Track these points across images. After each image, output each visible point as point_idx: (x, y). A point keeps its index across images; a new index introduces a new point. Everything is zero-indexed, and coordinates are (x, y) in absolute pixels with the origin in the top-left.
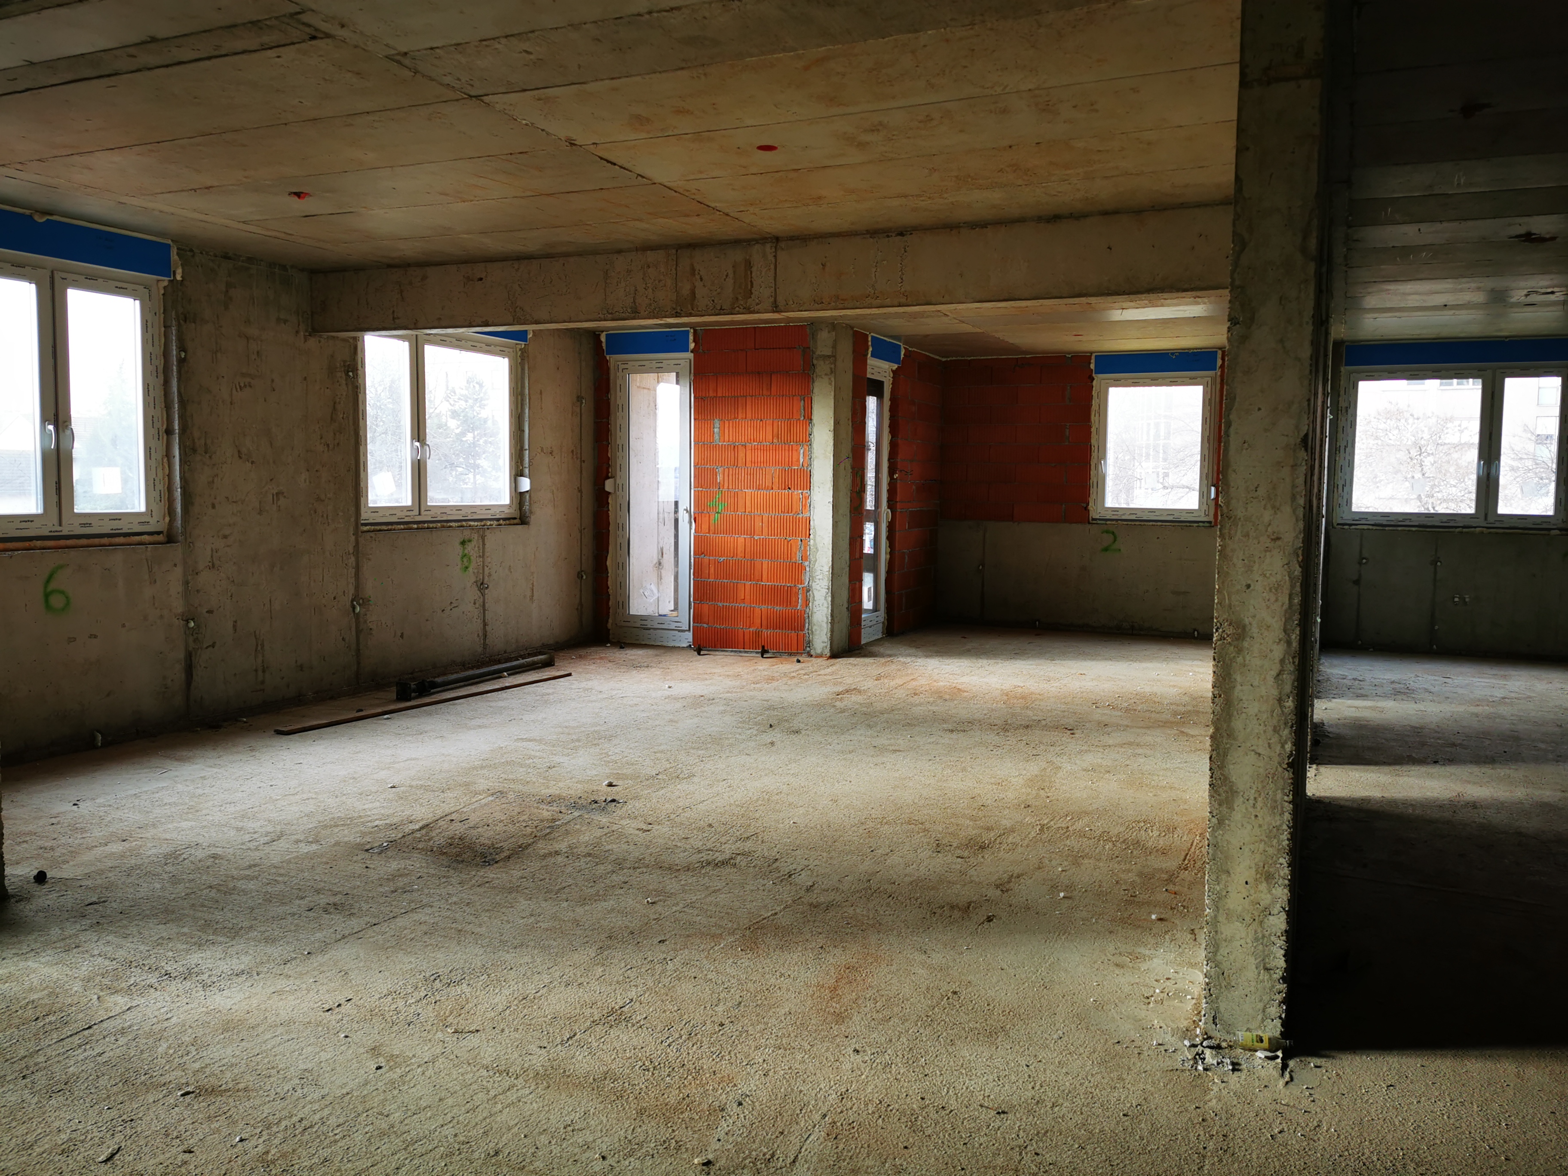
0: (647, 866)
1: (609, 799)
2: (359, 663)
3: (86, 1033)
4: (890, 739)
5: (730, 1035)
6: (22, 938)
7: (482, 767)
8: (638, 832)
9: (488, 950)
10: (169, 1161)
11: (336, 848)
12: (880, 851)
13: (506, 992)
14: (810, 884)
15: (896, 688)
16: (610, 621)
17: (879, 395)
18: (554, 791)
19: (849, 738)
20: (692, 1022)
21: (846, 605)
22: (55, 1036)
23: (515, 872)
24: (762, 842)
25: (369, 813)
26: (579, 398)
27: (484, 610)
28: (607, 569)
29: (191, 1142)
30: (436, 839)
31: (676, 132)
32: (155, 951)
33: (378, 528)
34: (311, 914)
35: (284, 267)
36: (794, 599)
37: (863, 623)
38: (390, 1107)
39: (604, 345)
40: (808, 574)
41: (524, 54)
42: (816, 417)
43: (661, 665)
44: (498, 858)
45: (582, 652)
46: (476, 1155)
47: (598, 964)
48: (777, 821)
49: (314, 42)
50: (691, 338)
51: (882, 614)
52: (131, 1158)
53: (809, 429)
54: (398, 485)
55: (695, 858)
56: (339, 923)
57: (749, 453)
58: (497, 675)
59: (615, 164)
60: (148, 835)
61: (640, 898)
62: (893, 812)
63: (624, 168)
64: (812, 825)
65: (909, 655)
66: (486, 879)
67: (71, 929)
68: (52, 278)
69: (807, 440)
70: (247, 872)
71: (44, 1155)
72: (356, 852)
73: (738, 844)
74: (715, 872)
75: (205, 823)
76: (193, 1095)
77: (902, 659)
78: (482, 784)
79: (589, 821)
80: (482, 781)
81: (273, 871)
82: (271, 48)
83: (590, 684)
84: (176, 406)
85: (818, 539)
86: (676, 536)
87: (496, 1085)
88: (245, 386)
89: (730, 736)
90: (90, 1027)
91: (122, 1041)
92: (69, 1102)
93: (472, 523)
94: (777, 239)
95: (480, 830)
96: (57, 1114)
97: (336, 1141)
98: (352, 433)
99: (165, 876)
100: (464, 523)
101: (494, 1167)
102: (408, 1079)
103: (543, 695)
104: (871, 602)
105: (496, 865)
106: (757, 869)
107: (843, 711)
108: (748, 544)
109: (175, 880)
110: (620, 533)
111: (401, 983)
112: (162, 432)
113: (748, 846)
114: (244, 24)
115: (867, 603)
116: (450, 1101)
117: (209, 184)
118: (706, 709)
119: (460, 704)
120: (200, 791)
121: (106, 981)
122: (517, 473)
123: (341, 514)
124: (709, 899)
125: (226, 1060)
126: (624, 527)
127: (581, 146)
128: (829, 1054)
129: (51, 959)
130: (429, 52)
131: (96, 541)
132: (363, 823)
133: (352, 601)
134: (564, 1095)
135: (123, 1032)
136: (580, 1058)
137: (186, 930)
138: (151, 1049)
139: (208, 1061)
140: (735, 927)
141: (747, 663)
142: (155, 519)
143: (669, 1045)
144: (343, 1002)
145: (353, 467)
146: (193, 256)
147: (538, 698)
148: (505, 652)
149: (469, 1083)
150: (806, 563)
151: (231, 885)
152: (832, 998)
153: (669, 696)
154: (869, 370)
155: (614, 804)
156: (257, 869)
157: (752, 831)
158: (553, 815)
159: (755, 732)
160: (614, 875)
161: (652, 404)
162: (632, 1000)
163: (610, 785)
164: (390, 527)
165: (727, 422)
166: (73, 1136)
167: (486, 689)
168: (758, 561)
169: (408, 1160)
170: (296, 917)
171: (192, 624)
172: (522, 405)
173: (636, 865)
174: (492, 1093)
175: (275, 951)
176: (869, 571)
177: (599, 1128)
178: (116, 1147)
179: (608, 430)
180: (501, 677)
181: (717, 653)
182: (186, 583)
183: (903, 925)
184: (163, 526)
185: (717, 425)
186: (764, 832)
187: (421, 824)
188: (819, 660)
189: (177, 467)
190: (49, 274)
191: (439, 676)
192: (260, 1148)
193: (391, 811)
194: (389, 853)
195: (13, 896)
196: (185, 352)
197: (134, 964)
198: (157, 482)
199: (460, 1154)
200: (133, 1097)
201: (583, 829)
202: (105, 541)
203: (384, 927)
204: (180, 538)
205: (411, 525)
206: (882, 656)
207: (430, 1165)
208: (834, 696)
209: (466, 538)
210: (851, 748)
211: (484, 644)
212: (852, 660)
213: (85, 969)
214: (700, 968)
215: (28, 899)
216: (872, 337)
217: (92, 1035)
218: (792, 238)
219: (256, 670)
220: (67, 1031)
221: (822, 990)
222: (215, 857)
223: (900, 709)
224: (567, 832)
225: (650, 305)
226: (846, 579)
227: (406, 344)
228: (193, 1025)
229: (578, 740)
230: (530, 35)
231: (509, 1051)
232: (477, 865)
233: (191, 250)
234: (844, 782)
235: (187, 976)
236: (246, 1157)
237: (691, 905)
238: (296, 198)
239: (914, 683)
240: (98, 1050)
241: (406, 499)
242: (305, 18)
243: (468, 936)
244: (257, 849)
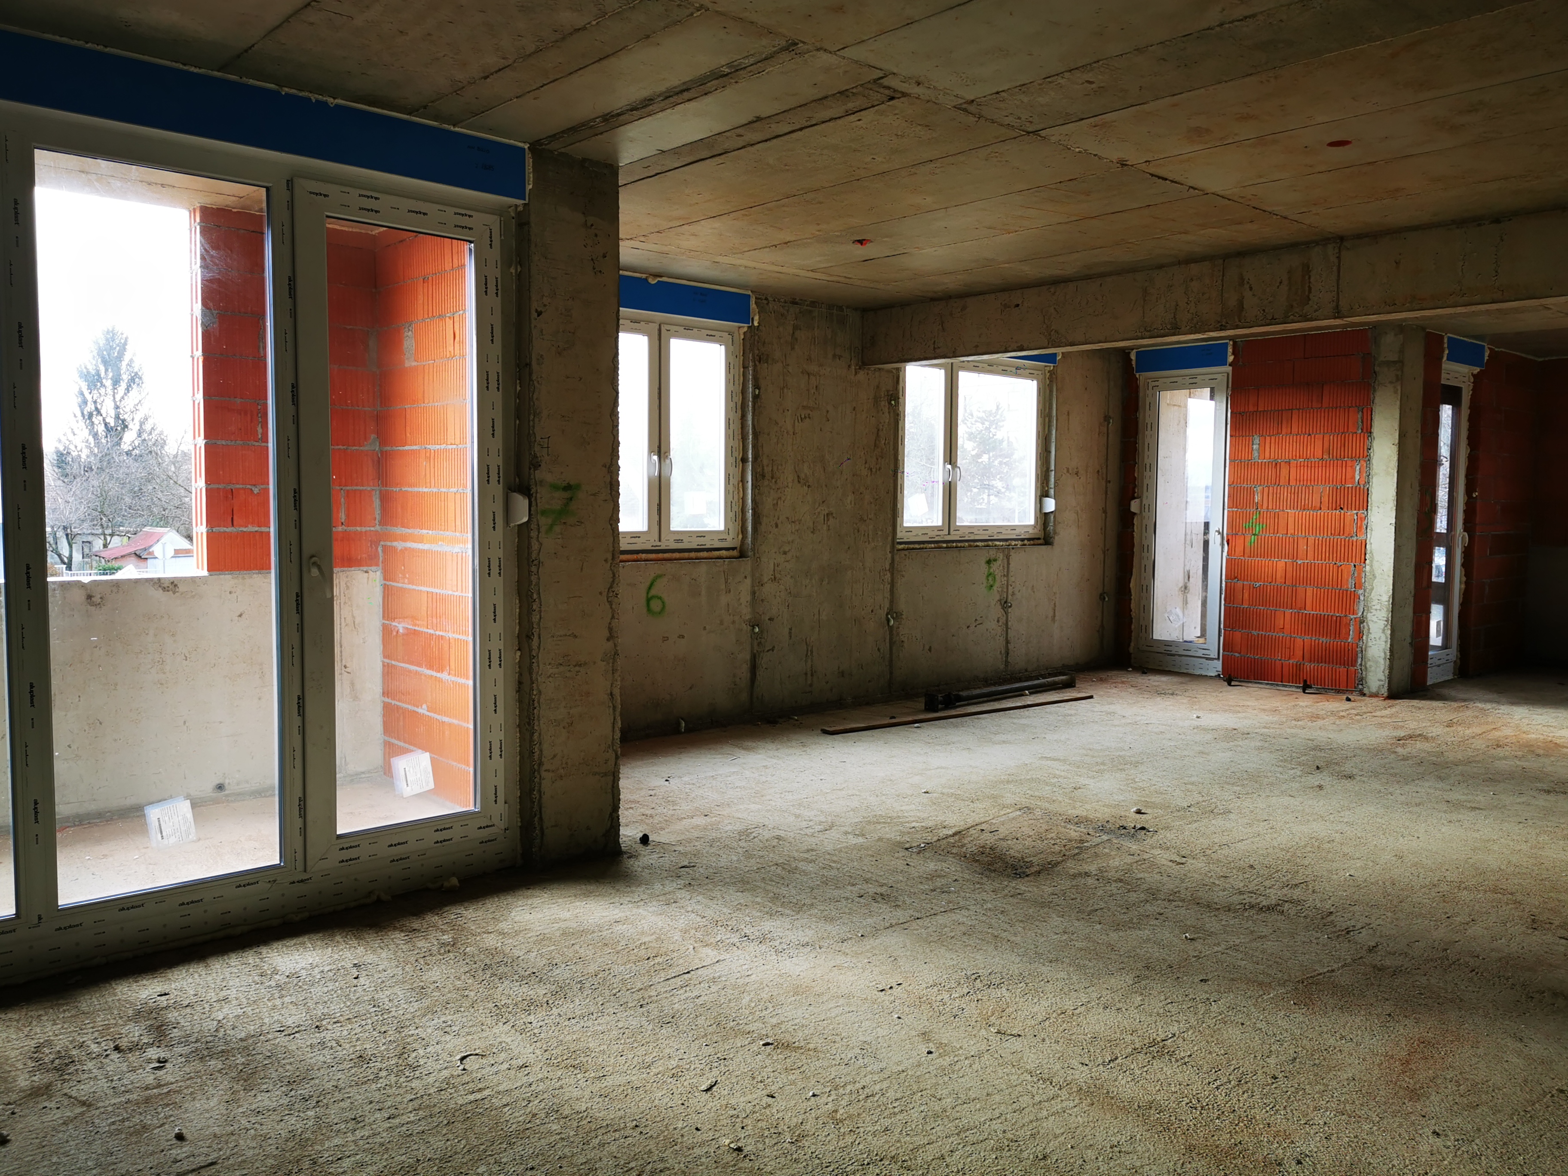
0: (1183, 901)
1: (1138, 826)
2: (891, 673)
3: (686, 976)
4: (1467, 794)
5: (1285, 1090)
6: (634, 889)
7: (1008, 782)
8: (1171, 864)
9: (1024, 960)
10: (756, 1101)
11: (879, 843)
12: (1458, 919)
13: (1044, 1003)
14: (1373, 944)
15: (1473, 737)
16: (1132, 644)
17: (1456, 405)
18: (1080, 812)
19: (1415, 789)
20: (1241, 1069)
21: (1409, 640)
22: (662, 975)
23: (1045, 888)
24: (1314, 892)
25: (906, 814)
26: (1107, 418)
27: (1007, 628)
28: (1130, 591)
29: (773, 1088)
30: (969, 846)
31: (1237, 139)
32: (735, 914)
33: (911, 546)
34: (861, 900)
35: (840, 308)
36: (1344, 631)
37: (1430, 661)
38: (942, 1092)
39: (1134, 363)
40: (1362, 603)
41: (1086, 85)
42: (1376, 430)
43: (1187, 694)
44: (1028, 871)
45: (1103, 675)
46: (1025, 1155)
47: (1136, 992)
48: (1330, 872)
49: (891, 103)
50: (1230, 350)
51: (1453, 653)
52: (726, 1092)
53: (1367, 442)
54: (930, 505)
55: (1236, 899)
56: (885, 913)
57: (1293, 470)
58: (1018, 693)
59: (1166, 179)
60: (724, 813)
61: (1177, 932)
62: (1474, 877)
63: (1176, 182)
64: (1372, 880)
65: (1490, 701)
66: (1018, 891)
67: (670, 886)
68: (660, 330)
69: (1366, 456)
70: (806, 855)
71: (659, 1076)
72: (898, 849)
73: (1285, 890)
74: (1259, 917)
75: (769, 807)
76: (772, 1047)
77: (1479, 705)
78: (1009, 799)
79: (1119, 846)
80: (1009, 795)
81: (828, 857)
82: (854, 114)
83: (1112, 708)
84: (751, 437)
85: (1375, 565)
86: (1206, 559)
87: (1041, 1091)
88: (805, 417)
89: (1269, 774)
90: (688, 972)
91: (714, 988)
92: (675, 1034)
93: (998, 543)
94: (1340, 239)
95: (1009, 842)
96: (667, 1042)
97: (895, 1114)
98: (892, 457)
99: (740, 850)
100: (990, 543)
101: (1043, 1171)
102: (956, 1068)
103: (1065, 716)
104: (1440, 638)
105: (1026, 879)
106: (1308, 920)
107: (1405, 759)
108: (1289, 569)
109: (748, 855)
110: (1145, 554)
111: (945, 977)
112: (739, 460)
113: (1297, 893)
114: (834, 95)
115: (1435, 639)
116: (997, 1098)
117: (788, 239)
118: (1240, 743)
119: (984, 719)
120: (763, 779)
121: (698, 935)
122: (1043, 494)
123: (880, 533)
124: (1254, 945)
125: (798, 1021)
126: (1149, 549)
127: (1132, 166)
128: (1402, 1131)
129: (656, 909)
130: (994, 96)
131: (686, 555)
132: (902, 823)
133: (887, 615)
134: (1108, 1116)
135: (714, 980)
136: (1124, 1082)
137: (758, 899)
138: (737, 999)
139: (783, 1019)
140: (1286, 978)
141: (1286, 698)
142: (731, 536)
143: (1217, 1088)
144: (894, 985)
145: (892, 489)
146: (767, 304)
147: (1060, 718)
148: (1026, 671)
149: (1014, 1084)
150: (1361, 592)
151: (794, 865)
152: (1404, 1072)
153: (1198, 727)
154: (1444, 375)
155: (1144, 832)
156: (814, 853)
157: (1299, 878)
158: (1081, 836)
159: (1299, 773)
160: (1148, 904)
161: (1182, 422)
162: (1174, 1035)
163: (1139, 812)
164: (922, 546)
165: (1268, 438)
166: (680, 1063)
167: (1008, 706)
168: (1301, 589)
169: (961, 1146)
170: (849, 901)
171: (757, 630)
172: (1050, 426)
173: (1171, 898)
174: (1037, 1098)
175: (834, 929)
176: (1438, 602)
177: (1147, 1155)
178: (714, 1080)
179: (1135, 450)
180: (1022, 695)
181: (1250, 685)
182: (754, 593)
183: (1491, 1005)
184: (736, 543)
185: (1257, 441)
186: (1314, 881)
187: (954, 830)
188: (1374, 700)
189: (750, 491)
190: (657, 327)
191: (962, 690)
192: (830, 1106)
193: (926, 815)
194: (927, 854)
195: (625, 853)
196: (759, 389)
197: (720, 924)
198: (733, 505)
199: (1009, 1150)
200: (725, 1039)
201: (1113, 853)
202: (693, 555)
203: (926, 922)
204: (750, 554)
205: (940, 544)
206: (1455, 700)
207: (982, 1154)
208: (1394, 741)
209: (993, 557)
210: (1418, 801)
211: (1006, 661)
212: (1415, 703)
213: (682, 923)
214: (1248, 1015)
215: (636, 857)
216: (1449, 338)
217: (690, 979)
218: (1359, 236)
219: (806, 674)
220: (672, 973)
221: (1391, 1061)
222: (779, 838)
223: (1479, 762)
224: (1096, 855)
225: (1192, 319)
226: (1409, 611)
227: (942, 372)
228: (770, 984)
229: (1103, 764)
230: (1094, 65)
231: (1051, 1060)
232: (1008, 876)
233: (766, 299)
234: (1411, 838)
235: (763, 939)
236: (819, 1112)
237: (1235, 948)
238: (859, 245)
239: (1497, 734)
240: (696, 993)
241: (936, 519)
242: (885, 82)
243: (1004, 943)
244: (813, 836)
